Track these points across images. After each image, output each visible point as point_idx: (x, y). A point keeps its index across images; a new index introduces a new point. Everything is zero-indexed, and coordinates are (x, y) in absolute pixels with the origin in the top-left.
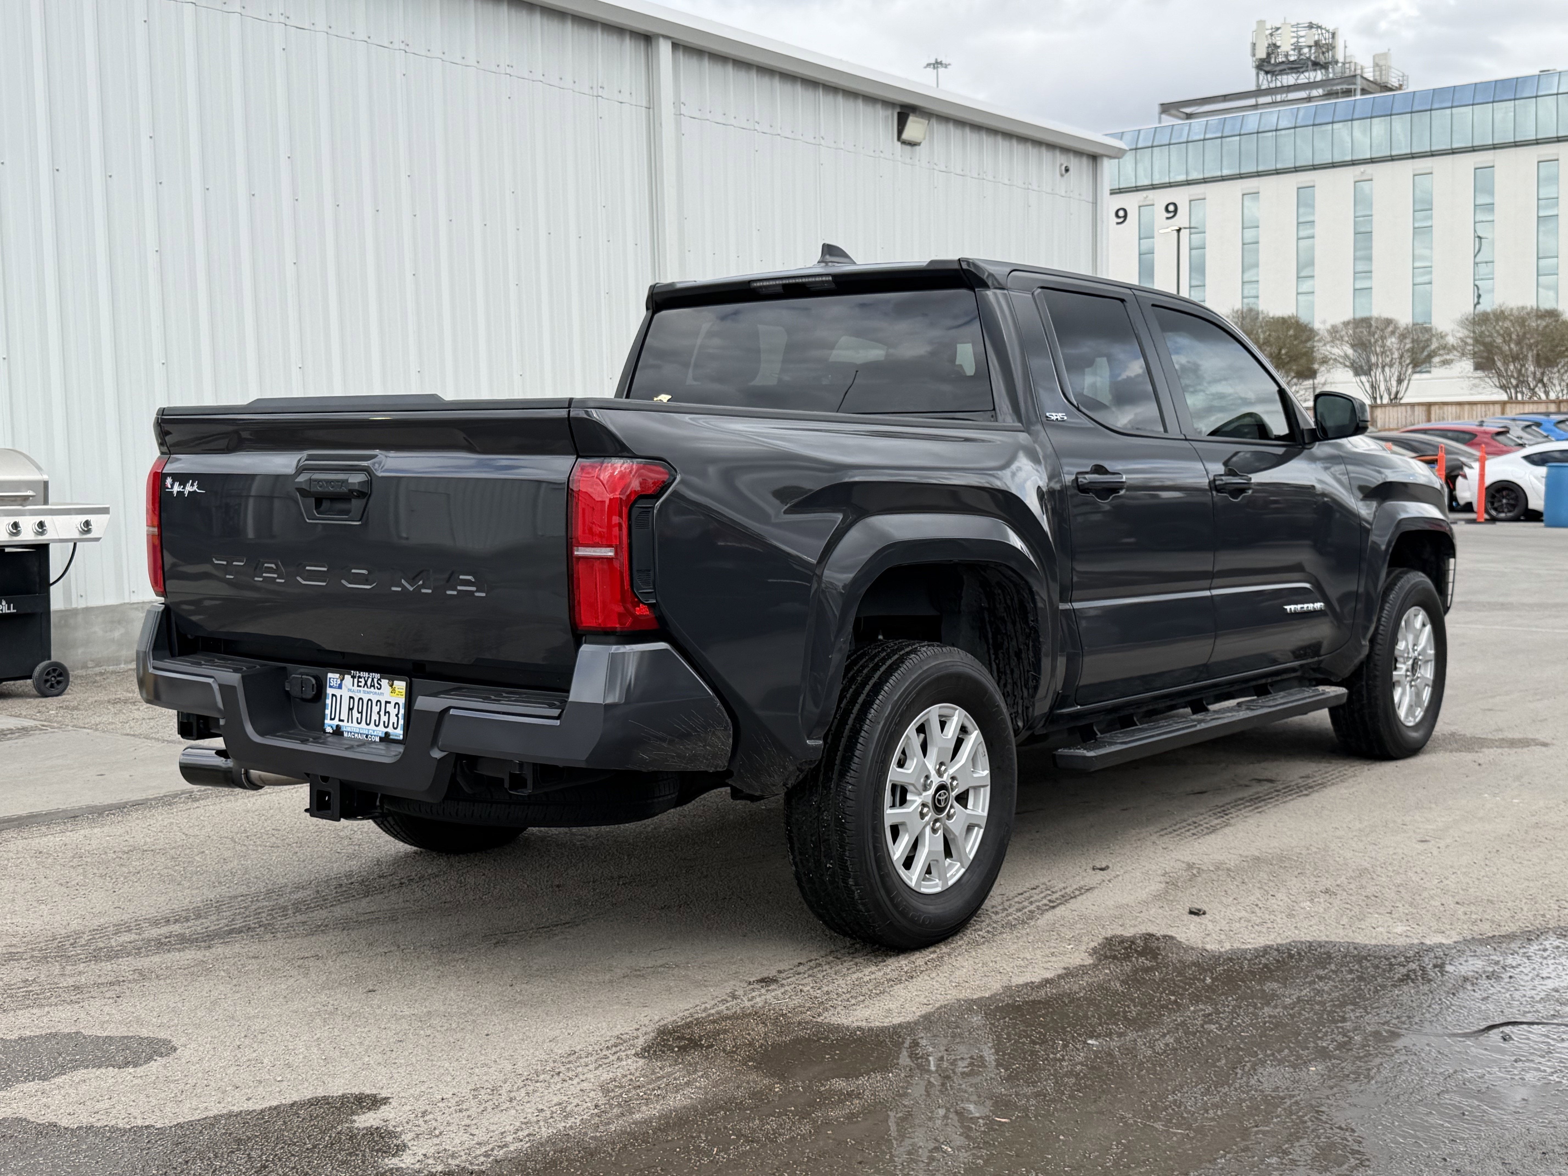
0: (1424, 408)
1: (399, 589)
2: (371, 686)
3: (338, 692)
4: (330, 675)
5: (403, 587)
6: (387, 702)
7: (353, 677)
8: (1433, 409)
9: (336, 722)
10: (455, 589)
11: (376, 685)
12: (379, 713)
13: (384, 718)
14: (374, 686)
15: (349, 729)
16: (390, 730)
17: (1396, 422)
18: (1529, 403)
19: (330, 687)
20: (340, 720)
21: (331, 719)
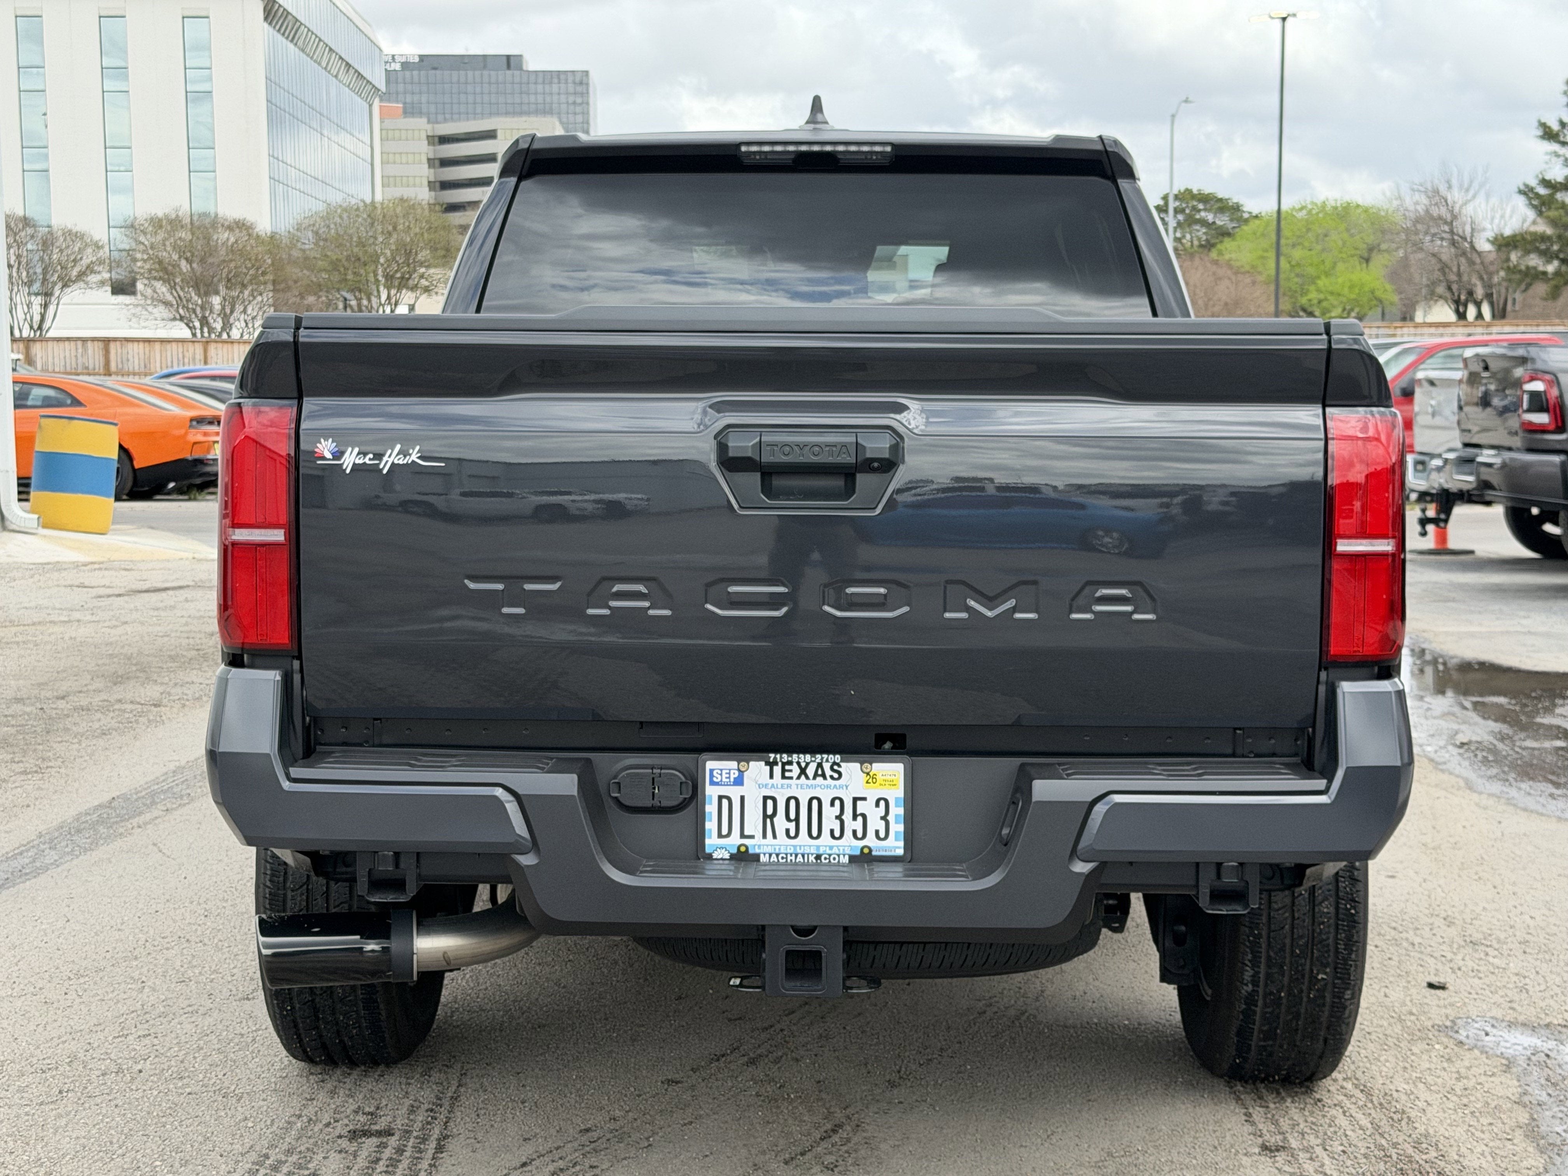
0: (101, 345)
1: (964, 615)
2: (816, 775)
3: (734, 793)
4: (710, 765)
5: (968, 609)
6: (855, 800)
7: (771, 764)
8: (112, 345)
9: (735, 840)
10: (1088, 610)
11: (828, 772)
12: (839, 817)
13: (852, 825)
14: (824, 776)
15: (769, 850)
16: (870, 841)
17: (63, 363)
18: (216, 342)
19: (712, 783)
20: (743, 836)
21: (720, 836)
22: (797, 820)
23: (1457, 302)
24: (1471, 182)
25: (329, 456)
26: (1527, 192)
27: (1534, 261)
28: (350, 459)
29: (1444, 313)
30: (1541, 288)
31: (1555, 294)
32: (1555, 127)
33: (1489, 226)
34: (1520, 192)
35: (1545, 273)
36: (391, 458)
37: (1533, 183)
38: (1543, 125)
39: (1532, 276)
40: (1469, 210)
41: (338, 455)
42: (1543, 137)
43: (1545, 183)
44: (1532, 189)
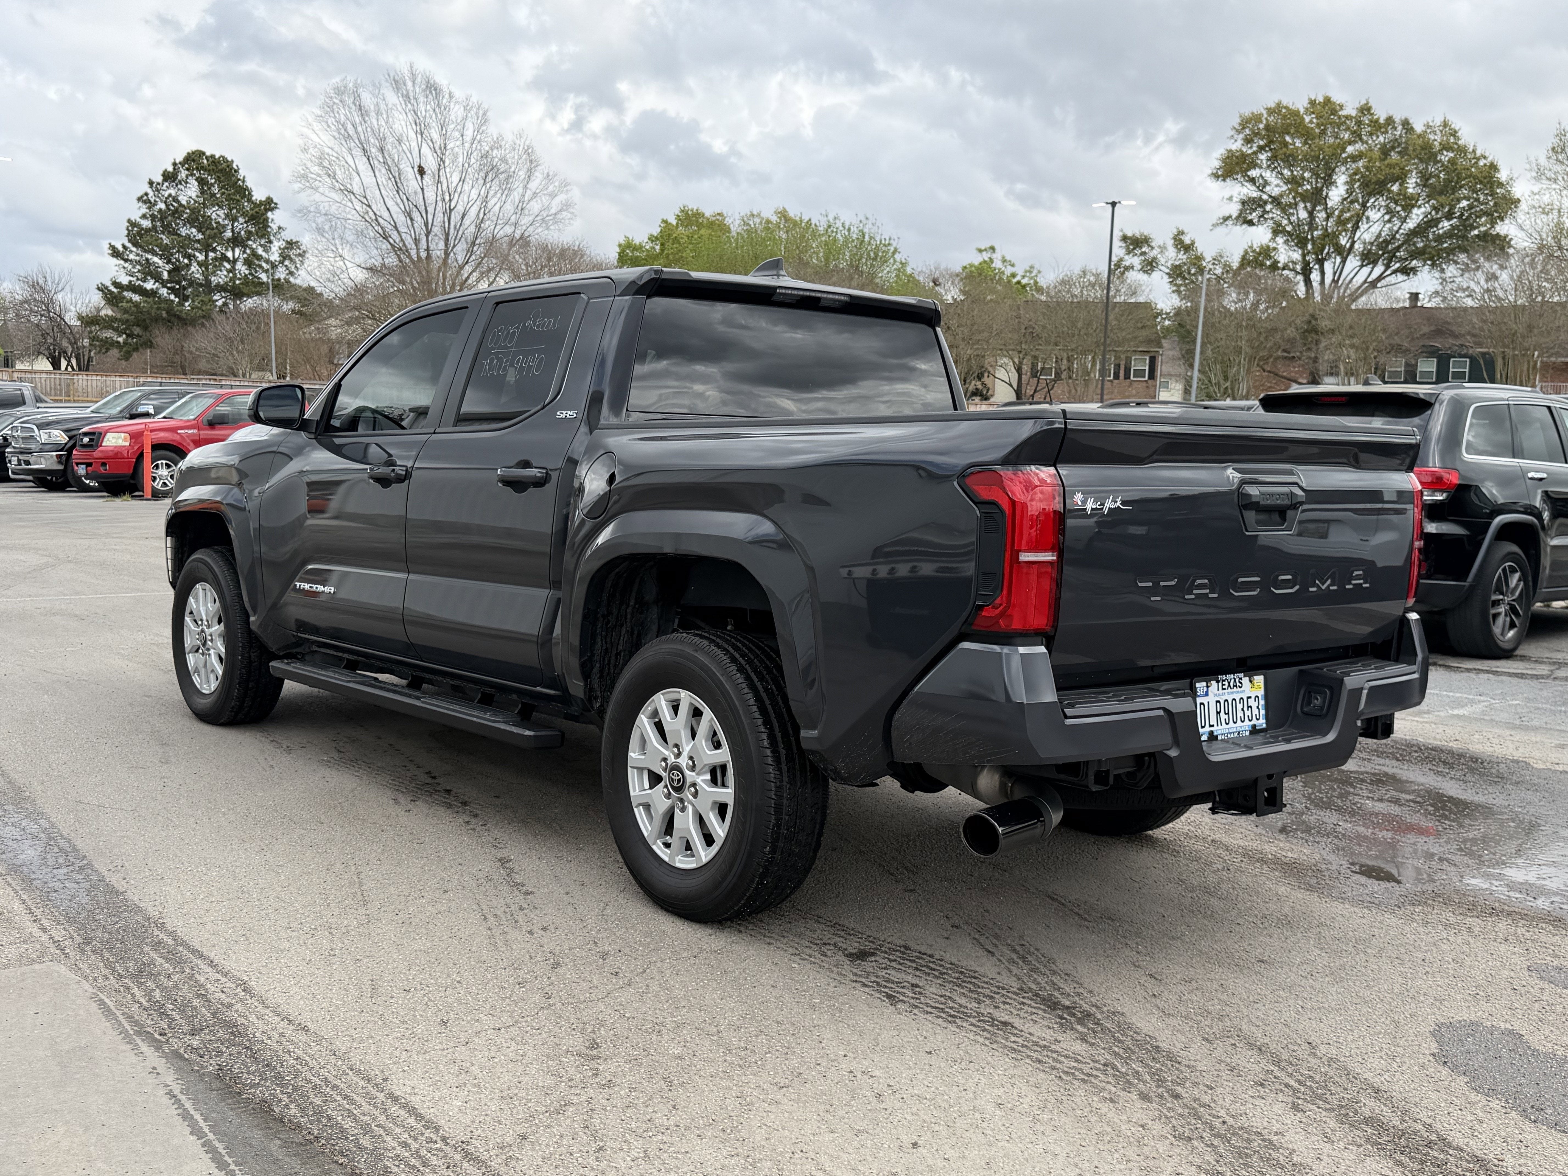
1: (1315, 589)
3: (1206, 700)
4: (1198, 685)
5: (1316, 585)
6: (1248, 698)
7: (1218, 682)
9: (1208, 729)
10: (1351, 583)
11: (1239, 684)
12: (1243, 709)
13: (1248, 713)
14: (1236, 686)
15: (1221, 732)
16: (1255, 722)
19: (1199, 696)
20: (1212, 726)
21: (1204, 727)
22: (1228, 714)
23: (53, 358)
24: (60, 280)
25: (1080, 503)
26: (102, 289)
27: (108, 334)
28: (1090, 505)
29: (44, 364)
30: (114, 352)
31: (127, 356)
32: (121, 249)
33: (73, 309)
34: (98, 289)
35: (118, 342)
36: (1109, 504)
37: (108, 283)
38: (113, 248)
39: (107, 345)
40: (60, 296)
41: (1084, 502)
42: (113, 256)
43: (116, 284)
44: (106, 288)
